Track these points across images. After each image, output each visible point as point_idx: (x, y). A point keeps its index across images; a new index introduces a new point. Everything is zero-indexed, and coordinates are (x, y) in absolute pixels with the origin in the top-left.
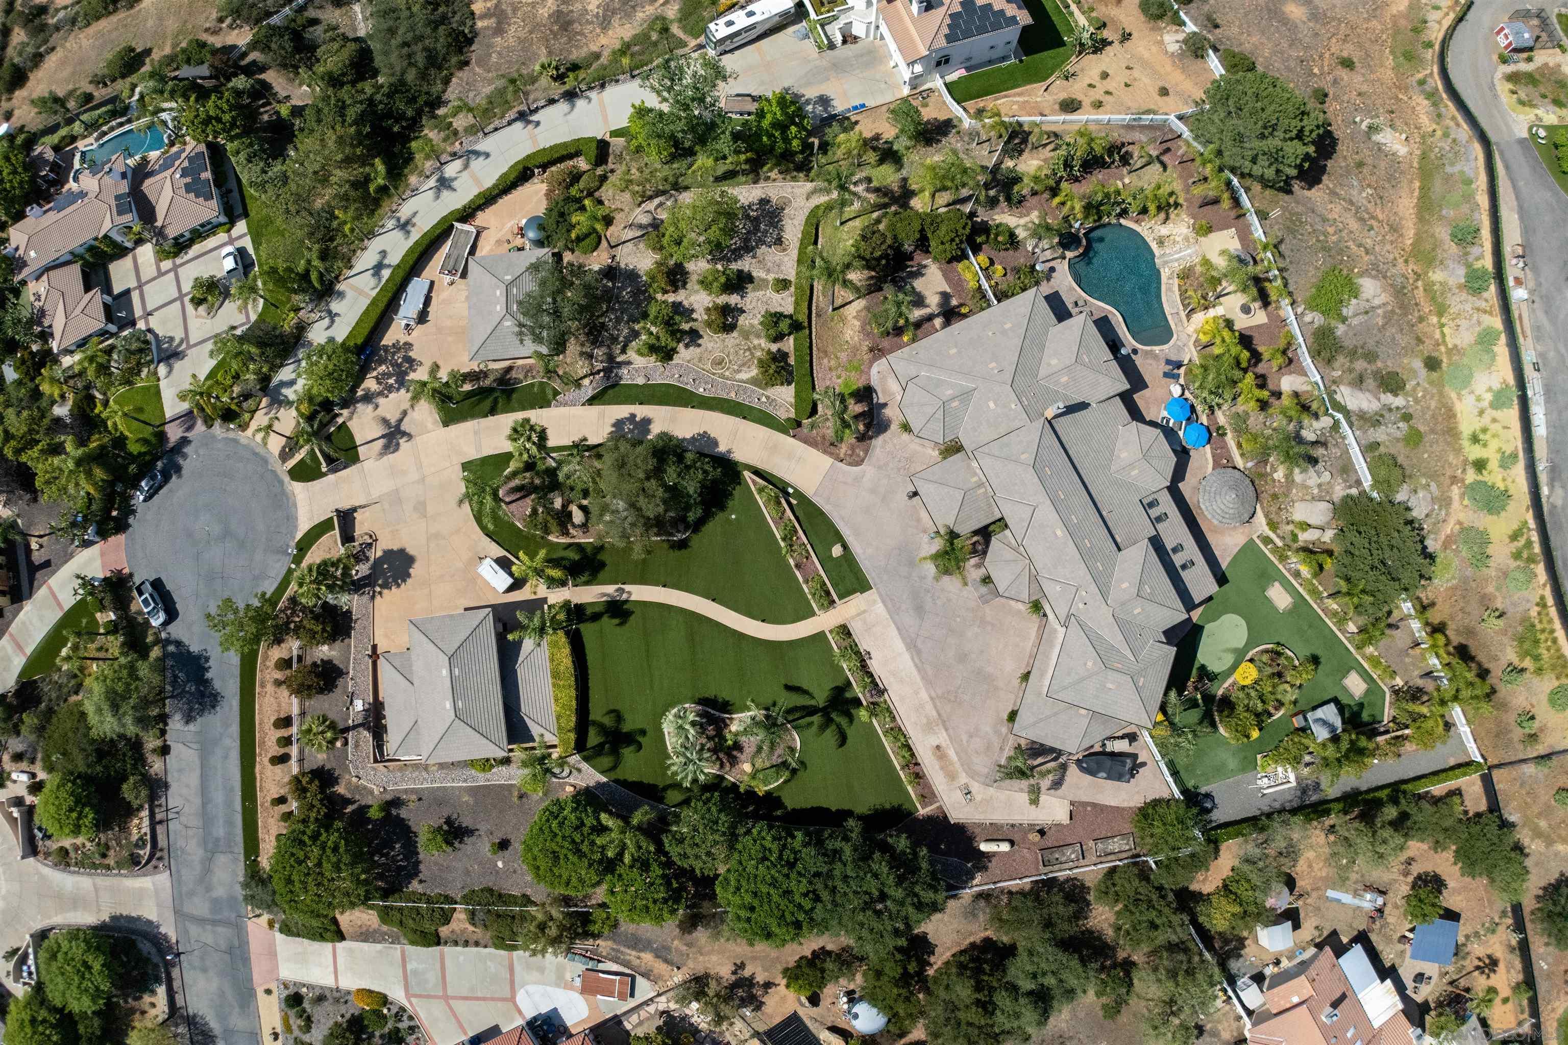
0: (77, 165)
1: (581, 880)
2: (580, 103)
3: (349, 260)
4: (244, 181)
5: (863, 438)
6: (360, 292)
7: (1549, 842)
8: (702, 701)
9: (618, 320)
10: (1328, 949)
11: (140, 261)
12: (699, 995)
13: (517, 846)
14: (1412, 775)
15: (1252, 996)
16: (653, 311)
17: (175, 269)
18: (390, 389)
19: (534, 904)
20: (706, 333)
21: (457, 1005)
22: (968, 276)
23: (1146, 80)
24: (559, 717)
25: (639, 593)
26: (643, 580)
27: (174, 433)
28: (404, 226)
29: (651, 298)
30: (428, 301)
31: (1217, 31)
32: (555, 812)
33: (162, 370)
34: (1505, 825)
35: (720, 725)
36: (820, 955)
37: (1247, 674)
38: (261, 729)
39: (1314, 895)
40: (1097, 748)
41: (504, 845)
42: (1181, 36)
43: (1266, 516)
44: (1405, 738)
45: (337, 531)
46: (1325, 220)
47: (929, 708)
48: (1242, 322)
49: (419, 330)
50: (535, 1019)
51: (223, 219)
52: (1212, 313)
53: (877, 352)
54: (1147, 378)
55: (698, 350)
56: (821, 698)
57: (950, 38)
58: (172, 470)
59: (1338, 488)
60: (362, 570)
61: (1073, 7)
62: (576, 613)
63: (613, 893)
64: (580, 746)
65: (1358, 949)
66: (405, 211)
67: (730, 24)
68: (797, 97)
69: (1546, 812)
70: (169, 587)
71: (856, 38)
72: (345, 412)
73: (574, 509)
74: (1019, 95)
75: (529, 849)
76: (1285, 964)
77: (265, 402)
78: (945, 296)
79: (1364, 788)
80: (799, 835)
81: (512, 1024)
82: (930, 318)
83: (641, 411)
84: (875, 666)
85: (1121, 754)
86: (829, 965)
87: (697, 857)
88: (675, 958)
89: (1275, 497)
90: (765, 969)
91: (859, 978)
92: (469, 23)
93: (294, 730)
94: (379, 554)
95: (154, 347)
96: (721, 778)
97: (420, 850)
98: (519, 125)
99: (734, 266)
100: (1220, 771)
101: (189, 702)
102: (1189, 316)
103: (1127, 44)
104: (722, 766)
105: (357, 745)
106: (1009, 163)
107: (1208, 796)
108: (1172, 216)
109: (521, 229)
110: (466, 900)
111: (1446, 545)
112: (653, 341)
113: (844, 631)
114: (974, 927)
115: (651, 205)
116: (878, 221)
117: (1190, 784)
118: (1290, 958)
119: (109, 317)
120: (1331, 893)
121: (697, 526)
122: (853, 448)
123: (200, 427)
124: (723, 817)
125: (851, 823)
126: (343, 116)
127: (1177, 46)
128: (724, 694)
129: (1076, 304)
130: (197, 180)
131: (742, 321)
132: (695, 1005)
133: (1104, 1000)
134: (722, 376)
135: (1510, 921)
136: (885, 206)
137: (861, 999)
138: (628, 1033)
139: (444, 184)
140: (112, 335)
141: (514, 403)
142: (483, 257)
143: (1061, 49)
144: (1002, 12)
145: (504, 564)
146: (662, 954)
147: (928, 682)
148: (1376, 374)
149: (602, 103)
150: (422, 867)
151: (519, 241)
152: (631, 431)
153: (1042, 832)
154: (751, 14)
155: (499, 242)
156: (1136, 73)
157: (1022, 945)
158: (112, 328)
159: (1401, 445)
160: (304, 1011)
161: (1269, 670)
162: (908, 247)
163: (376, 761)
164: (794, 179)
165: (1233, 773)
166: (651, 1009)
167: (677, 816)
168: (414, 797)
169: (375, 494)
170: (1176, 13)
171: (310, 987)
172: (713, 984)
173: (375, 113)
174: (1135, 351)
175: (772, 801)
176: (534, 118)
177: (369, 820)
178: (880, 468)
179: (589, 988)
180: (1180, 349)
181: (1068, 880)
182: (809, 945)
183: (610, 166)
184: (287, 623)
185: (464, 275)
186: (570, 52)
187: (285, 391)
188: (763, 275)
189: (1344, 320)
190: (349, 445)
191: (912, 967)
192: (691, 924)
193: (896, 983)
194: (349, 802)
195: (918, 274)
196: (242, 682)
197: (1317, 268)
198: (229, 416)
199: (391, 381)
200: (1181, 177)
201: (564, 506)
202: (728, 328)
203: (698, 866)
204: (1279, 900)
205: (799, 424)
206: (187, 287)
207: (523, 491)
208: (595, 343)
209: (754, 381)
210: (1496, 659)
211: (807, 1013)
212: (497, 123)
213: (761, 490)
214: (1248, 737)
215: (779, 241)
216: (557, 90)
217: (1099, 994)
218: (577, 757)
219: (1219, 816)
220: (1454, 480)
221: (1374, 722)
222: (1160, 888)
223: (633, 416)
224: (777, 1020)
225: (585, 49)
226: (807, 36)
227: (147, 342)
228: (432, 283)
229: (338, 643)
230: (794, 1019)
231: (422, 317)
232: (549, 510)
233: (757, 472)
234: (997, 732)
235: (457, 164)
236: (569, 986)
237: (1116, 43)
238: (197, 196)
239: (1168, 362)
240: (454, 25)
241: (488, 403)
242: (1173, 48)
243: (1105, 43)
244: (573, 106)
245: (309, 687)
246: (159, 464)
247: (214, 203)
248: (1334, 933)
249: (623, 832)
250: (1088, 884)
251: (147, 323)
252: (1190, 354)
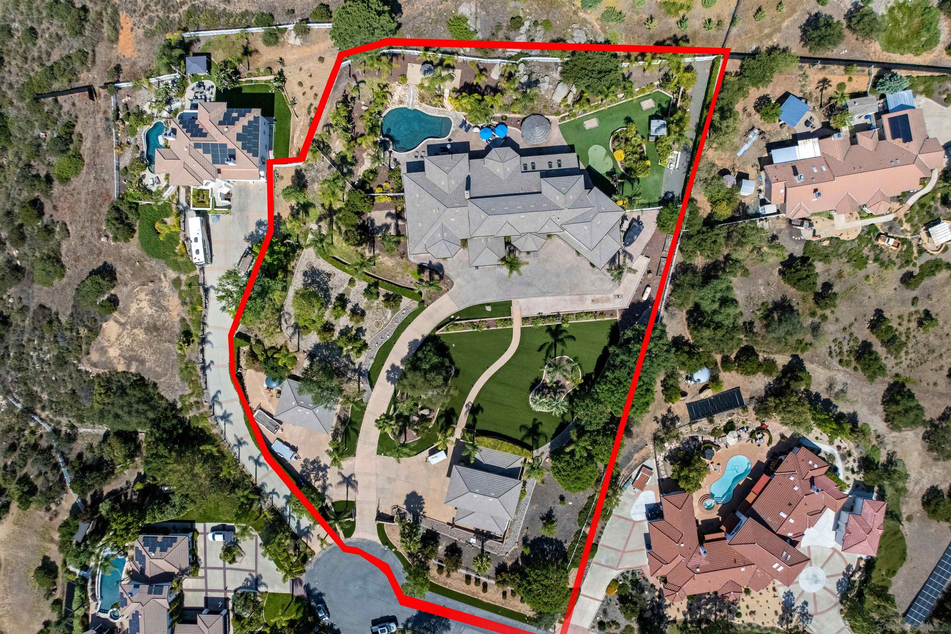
0: (106, 616)
1: (592, 471)
2: (209, 338)
3: (246, 476)
4: (173, 518)
5: (442, 277)
6: (266, 475)
7: (779, 30)
8: (531, 390)
9: (337, 361)
10: (765, 167)
11: (191, 587)
12: (662, 441)
13: (565, 493)
14: (704, 95)
15: (770, 209)
16: (340, 344)
17: (206, 568)
18: (324, 476)
19: (594, 495)
20: (361, 324)
21: (628, 548)
22: (383, 200)
23: (311, 65)
24: (514, 453)
25: (471, 398)
26: (465, 394)
27: (300, 591)
28: (240, 443)
29: (334, 342)
30: (286, 444)
31: (296, 12)
32: (557, 472)
33: (262, 589)
34: (754, 55)
35: (544, 386)
36: (664, 383)
37: (620, 155)
38: (467, 592)
39: (736, 162)
40: (623, 234)
41: (562, 498)
42: (293, 34)
43: (552, 114)
44: (684, 93)
45: (385, 523)
46: (421, 14)
47: (574, 297)
48: (457, 83)
49: (300, 453)
50: (647, 516)
51: (190, 535)
52: (446, 95)
53: (403, 255)
54: (464, 140)
55: (368, 331)
56: (550, 339)
57: (255, 155)
58: (319, 598)
59: (554, 75)
60: (409, 517)
61: (253, 79)
62: (469, 428)
63: (602, 460)
64: (530, 449)
65: (773, 152)
66: (231, 440)
67: (197, 252)
68: (252, 235)
69: (761, 28)
70: (378, 617)
71: (229, 193)
72: (327, 501)
73: (421, 412)
74: (294, 130)
75: (570, 489)
76: (762, 187)
77: (304, 539)
78: (389, 215)
79: (698, 121)
80: (607, 373)
81: (646, 527)
82: (397, 225)
83: (387, 366)
84: (545, 313)
85: (630, 225)
86: (671, 382)
87: (601, 419)
88: (642, 444)
89: (545, 107)
90: (661, 409)
91: (682, 372)
92: (130, 376)
93: (473, 575)
94: (405, 507)
95: (247, 591)
96: (569, 394)
97: (551, 536)
98: (208, 372)
99: (333, 300)
100: (658, 184)
101: (440, 625)
102: (443, 106)
103: (286, 62)
104: (563, 392)
105: (492, 548)
106: (333, 155)
107: (666, 194)
108: (390, 90)
109: (268, 388)
110: (581, 525)
111: (605, 32)
112: (355, 350)
113: (525, 319)
114: (679, 316)
115: (284, 326)
116: (339, 228)
117: (657, 200)
118: (761, 184)
119: (217, 612)
120: (739, 154)
121: (452, 362)
122: (445, 283)
123: (303, 577)
124: (587, 401)
125: (611, 349)
126: (162, 456)
127: (298, 39)
128: (532, 379)
129: (416, 157)
130: (160, 544)
131: (362, 306)
132: (666, 445)
133: (739, 274)
134: (385, 325)
135: (807, 65)
136: (331, 221)
137: (692, 375)
138: (668, 478)
139: (225, 417)
140: (228, 613)
141: (358, 421)
142: (277, 411)
143: (276, 97)
144: (250, 122)
145: (433, 452)
146: (638, 449)
147: (563, 293)
148: (509, 28)
149: (215, 327)
150: (559, 539)
151: (274, 392)
152: (394, 375)
153: (649, 272)
154: (196, 240)
155: (270, 401)
156: (305, 67)
157: (697, 300)
158: (224, 612)
159: (547, 33)
160: (608, 623)
161: (623, 145)
162: (359, 222)
163: (502, 542)
164: (299, 255)
165: (661, 178)
166: (661, 464)
167: (578, 419)
168: (525, 530)
169: (374, 499)
170: (279, 30)
171: (597, 615)
172: (659, 434)
173: (167, 440)
174: (450, 140)
175: (587, 378)
176: (207, 362)
177: (529, 555)
178: (458, 276)
179: (641, 486)
180: (457, 118)
181: (676, 268)
182: (658, 387)
183: (253, 335)
184: (420, 561)
185: (281, 423)
186: (174, 332)
187: (302, 527)
188: (343, 289)
189: (476, 32)
190: (345, 504)
191: (686, 349)
192: (628, 432)
193: (690, 358)
194: (517, 562)
195: (372, 221)
196: (439, 593)
197: (444, 32)
198: (304, 560)
199: (321, 474)
200: (371, 76)
201: (418, 416)
202: (363, 314)
203: (604, 420)
204: (730, 181)
205: (423, 301)
206: (220, 563)
207: (402, 431)
208: (344, 375)
209: (393, 313)
210: (671, 29)
211: (689, 399)
212: (202, 381)
213: (448, 329)
214: (648, 167)
215: (329, 275)
216: (195, 346)
217: (735, 276)
218: (535, 451)
219: (678, 192)
220: (575, 13)
221: (669, 102)
222: (699, 232)
223: (388, 371)
224: (687, 412)
225: (176, 324)
226: (218, 217)
227: (242, 594)
228: (278, 439)
229: (440, 541)
230: (689, 405)
231: (294, 449)
232: (418, 423)
233: (438, 328)
234: (597, 274)
235: (217, 408)
236: (637, 495)
237: (284, 69)
238: (171, 546)
239: (461, 126)
240: (128, 384)
241: (352, 433)
242: (298, 42)
243: (281, 73)
244: (210, 342)
245: (457, 561)
246: (313, 604)
247: (180, 538)
248: (760, 159)
249: (578, 446)
250: (682, 261)
251: (230, 591)
252: (462, 115)
